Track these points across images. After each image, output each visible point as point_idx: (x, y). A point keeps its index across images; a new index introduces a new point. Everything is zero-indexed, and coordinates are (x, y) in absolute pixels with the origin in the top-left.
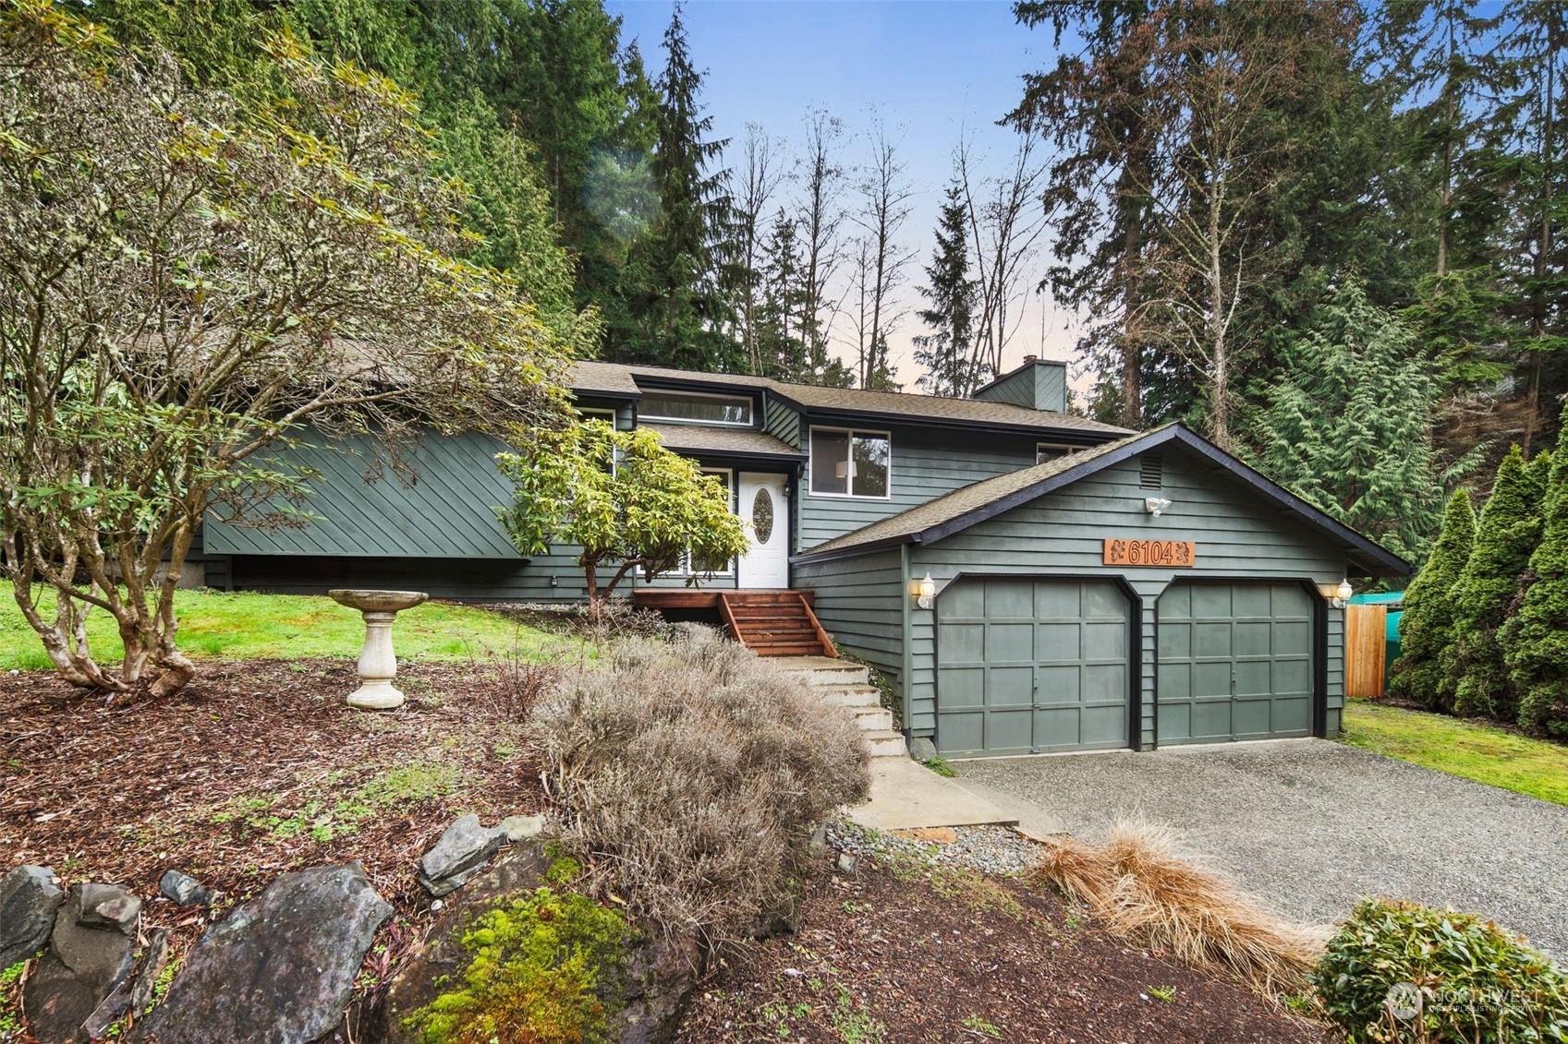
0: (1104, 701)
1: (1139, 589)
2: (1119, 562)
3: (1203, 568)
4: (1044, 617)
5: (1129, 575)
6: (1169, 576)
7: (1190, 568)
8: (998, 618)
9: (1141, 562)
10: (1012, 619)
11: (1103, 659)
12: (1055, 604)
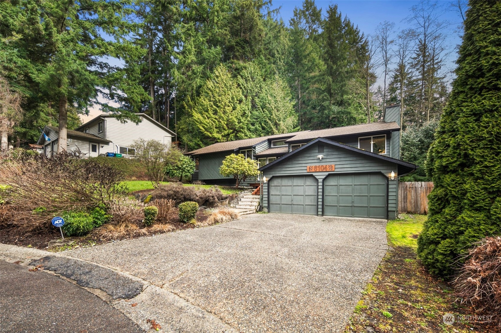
0: (310, 204)
1: (317, 177)
2: (311, 171)
3: (338, 171)
4: (294, 184)
5: (314, 174)
6: (327, 174)
7: (334, 171)
8: (283, 185)
9: (318, 171)
10: (287, 185)
11: (310, 194)
12: (297, 182)
